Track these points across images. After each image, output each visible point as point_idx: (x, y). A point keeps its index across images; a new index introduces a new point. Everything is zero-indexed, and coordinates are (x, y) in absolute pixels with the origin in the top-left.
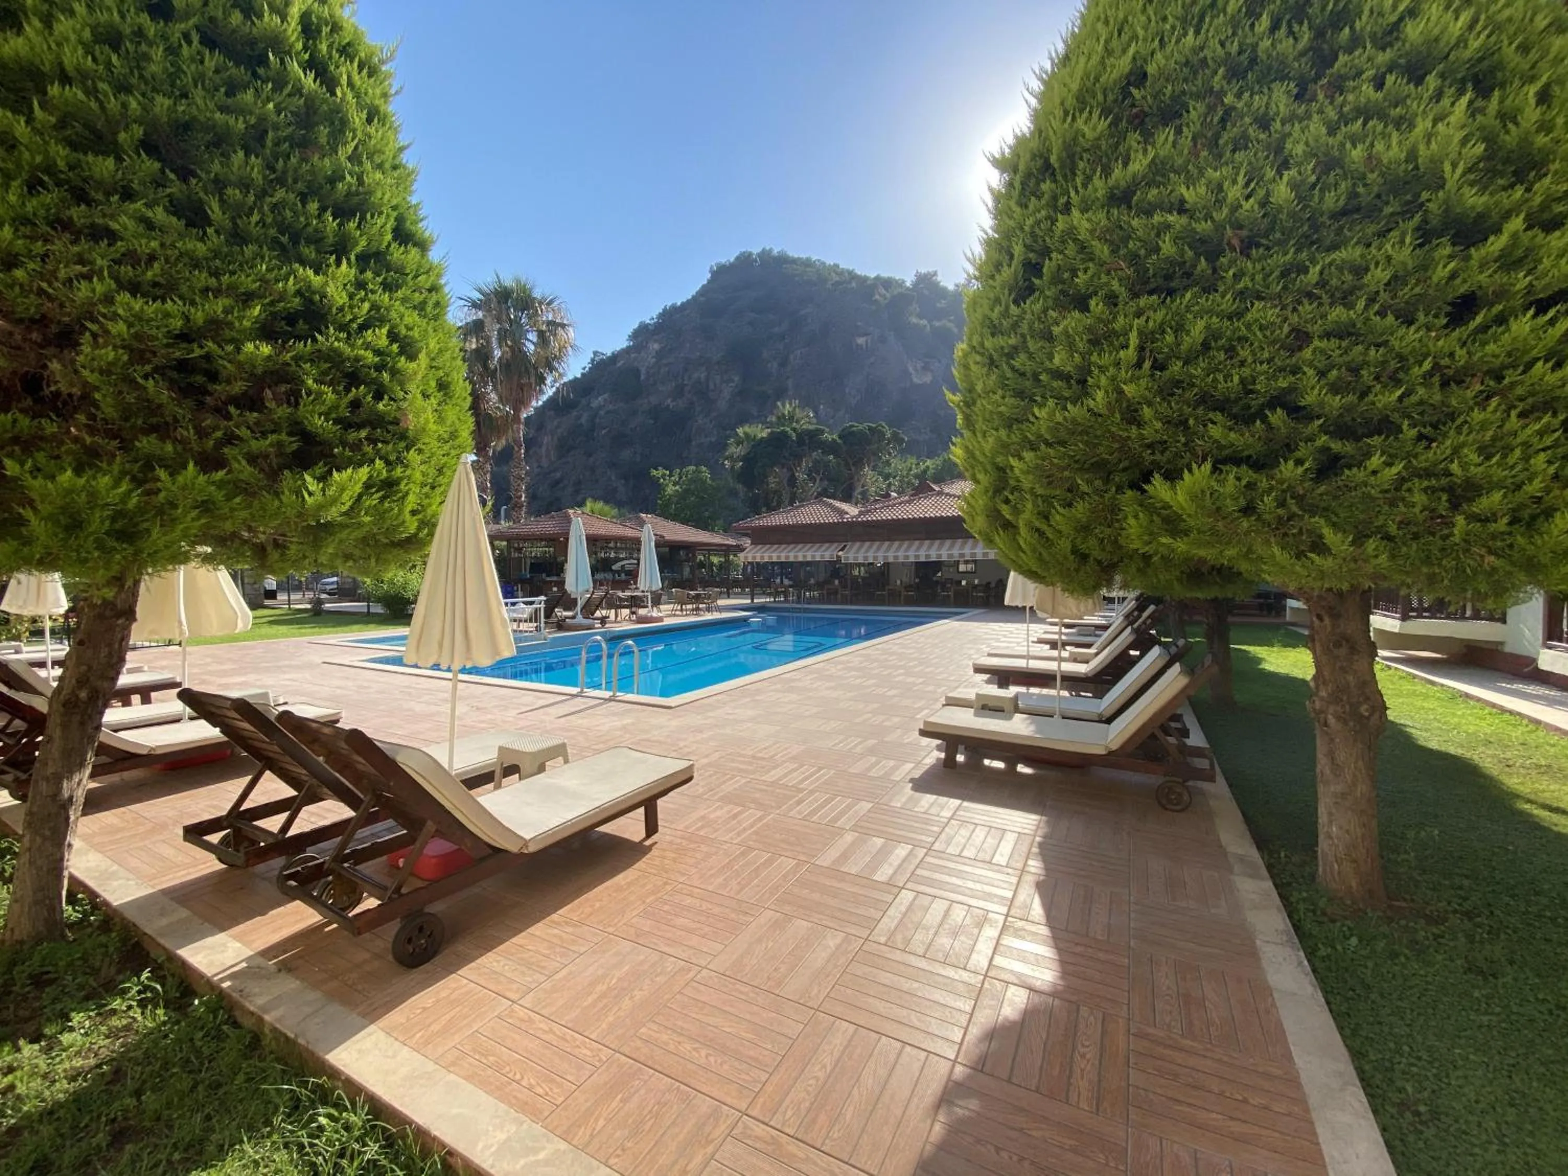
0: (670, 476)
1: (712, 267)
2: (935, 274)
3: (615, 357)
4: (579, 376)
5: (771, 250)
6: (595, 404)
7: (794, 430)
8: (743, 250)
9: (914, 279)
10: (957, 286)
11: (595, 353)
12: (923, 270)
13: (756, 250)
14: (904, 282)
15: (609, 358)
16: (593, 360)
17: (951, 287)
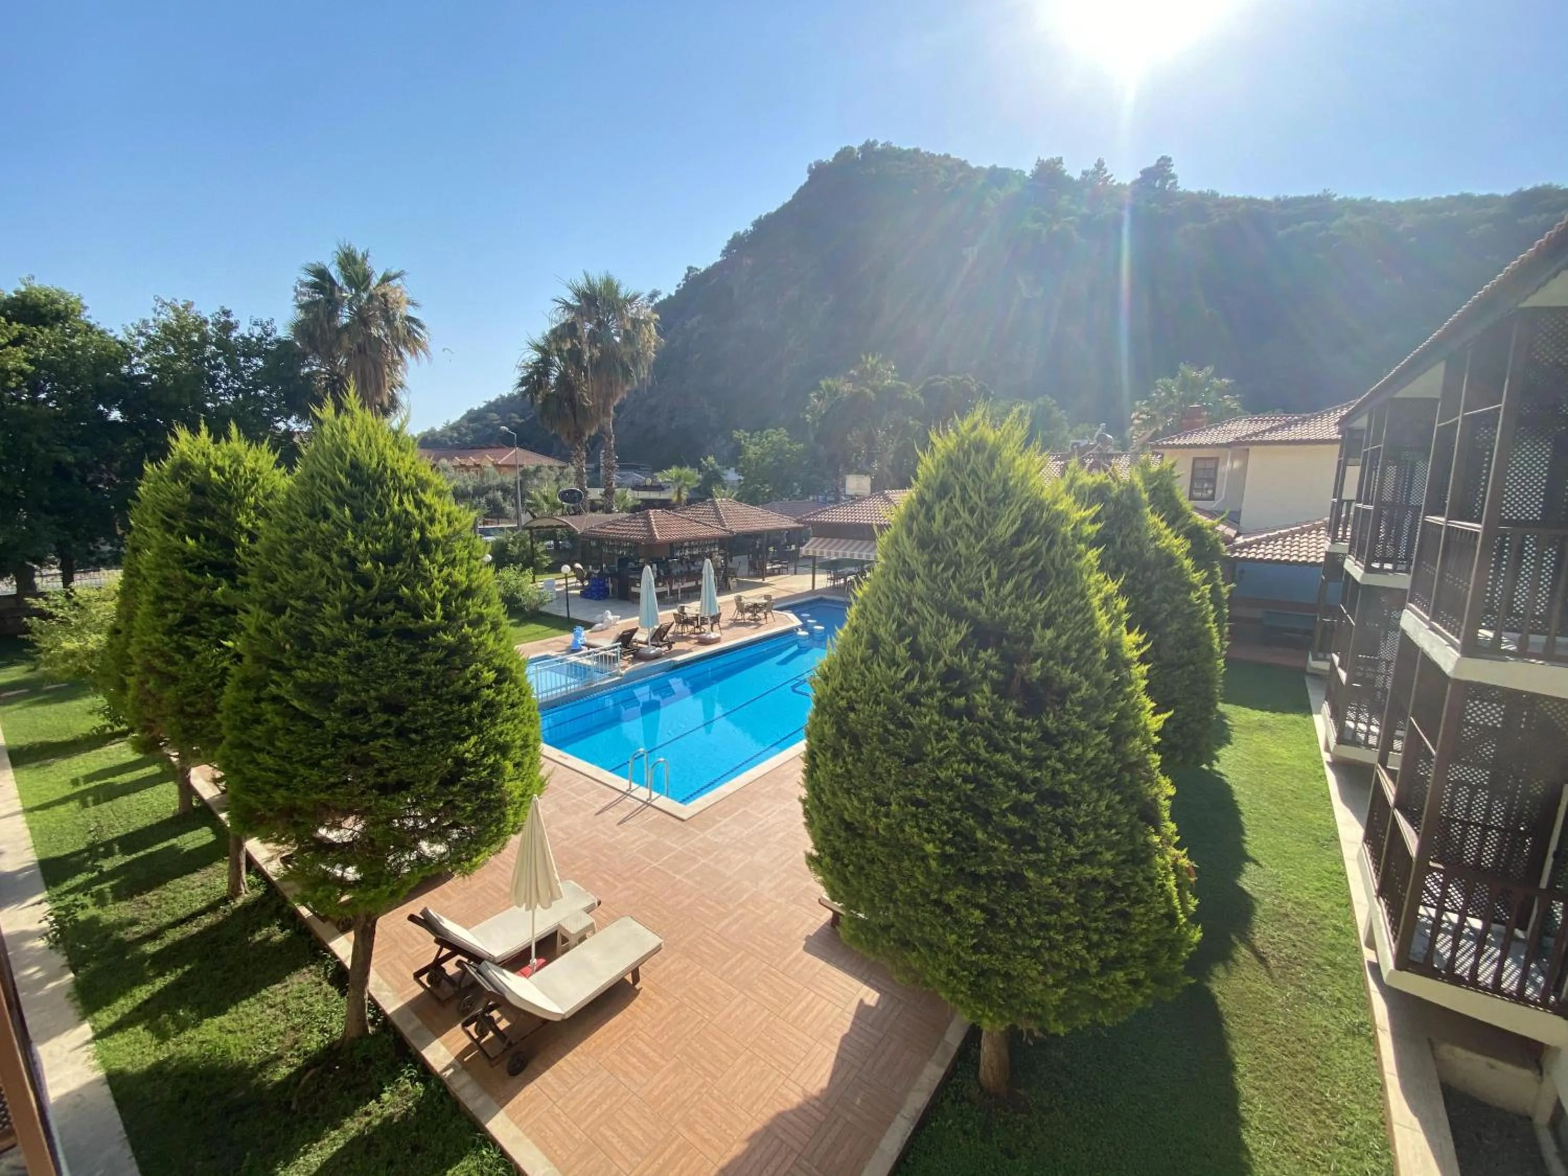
0: (751, 437)
1: (810, 166)
2: (1060, 161)
3: (709, 272)
4: (673, 294)
5: (875, 143)
6: (689, 325)
7: (874, 389)
8: (844, 145)
9: (1034, 167)
10: (1084, 173)
11: (690, 269)
12: (1045, 158)
13: (856, 144)
14: (1022, 172)
15: (702, 274)
16: (687, 276)
17: (1077, 176)
